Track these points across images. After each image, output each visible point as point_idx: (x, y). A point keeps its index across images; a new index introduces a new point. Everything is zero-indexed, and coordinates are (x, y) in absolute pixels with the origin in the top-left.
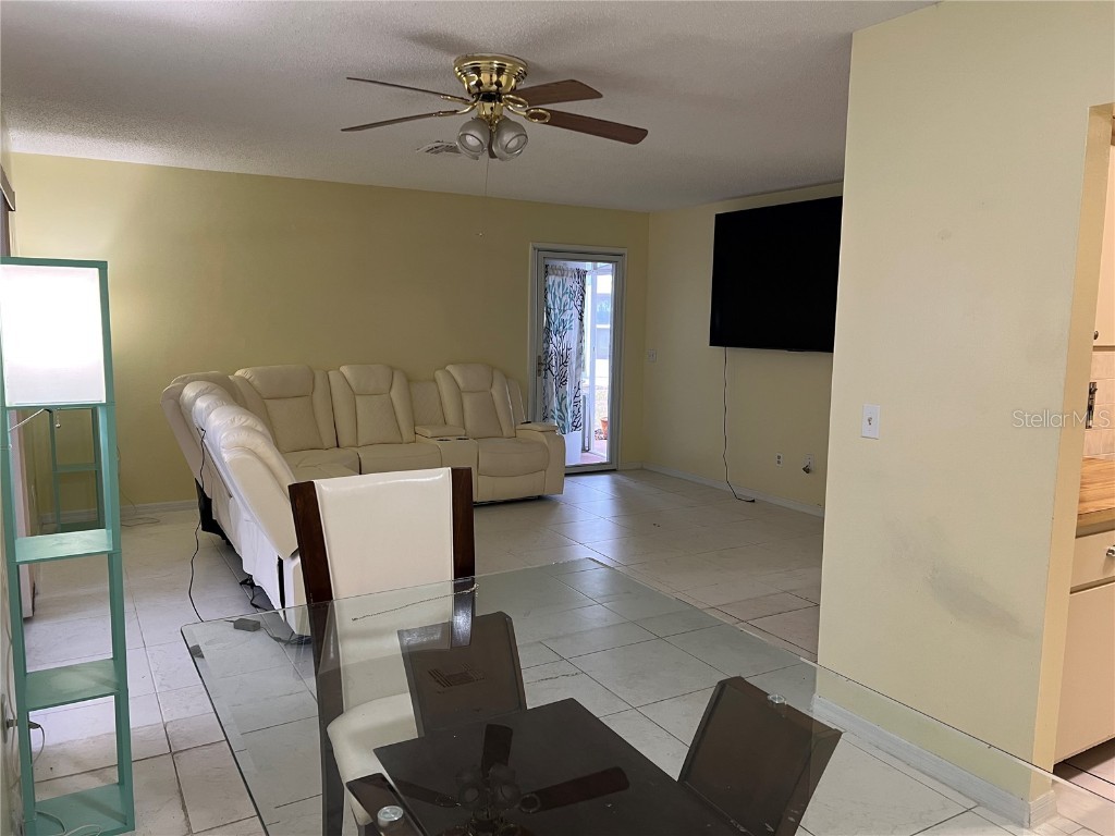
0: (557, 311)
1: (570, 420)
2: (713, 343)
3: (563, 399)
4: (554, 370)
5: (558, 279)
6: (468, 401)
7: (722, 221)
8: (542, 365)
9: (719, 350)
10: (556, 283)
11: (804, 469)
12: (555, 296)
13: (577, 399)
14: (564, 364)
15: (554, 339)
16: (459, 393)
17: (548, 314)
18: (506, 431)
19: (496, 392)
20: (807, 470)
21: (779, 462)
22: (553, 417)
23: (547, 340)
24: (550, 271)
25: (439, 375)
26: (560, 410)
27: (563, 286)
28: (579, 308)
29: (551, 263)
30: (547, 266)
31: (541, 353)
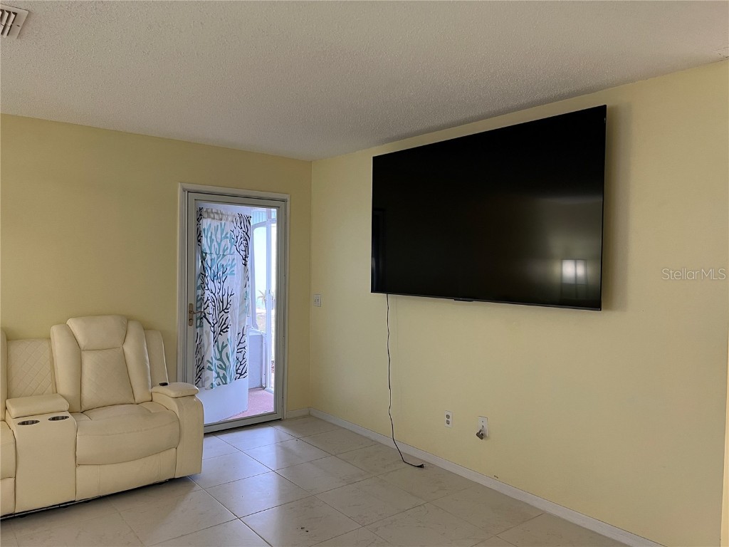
0: (214, 256)
1: (233, 368)
2: (375, 289)
3: (223, 347)
4: (210, 317)
5: (215, 223)
6: (89, 361)
7: (380, 163)
8: (195, 314)
9: (381, 297)
10: (213, 227)
11: (478, 435)
12: (212, 241)
13: (241, 346)
14: (225, 310)
15: (211, 285)
16: (78, 352)
17: (203, 259)
18: (140, 394)
19: (130, 349)
20: (481, 435)
21: (448, 422)
22: (210, 369)
23: (202, 286)
24: (205, 215)
25: (55, 331)
26: (221, 359)
27: (222, 231)
28: (243, 253)
29: (206, 206)
30: (201, 209)
31: (192, 301)
